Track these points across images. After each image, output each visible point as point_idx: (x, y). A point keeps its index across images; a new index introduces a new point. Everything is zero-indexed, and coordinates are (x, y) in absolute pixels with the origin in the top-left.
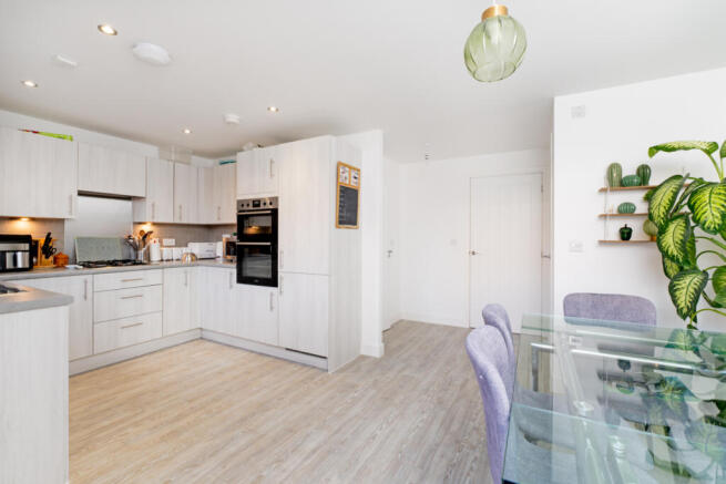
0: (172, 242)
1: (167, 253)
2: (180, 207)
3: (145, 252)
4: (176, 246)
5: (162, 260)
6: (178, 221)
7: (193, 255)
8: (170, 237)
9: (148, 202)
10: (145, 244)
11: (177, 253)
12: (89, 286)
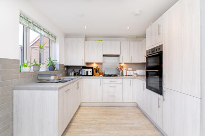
0: (131, 69)
1: (128, 73)
2: (131, 57)
3: (121, 73)
4: (132, 71)
5: (127, 75)
6: (131, 62)
7: (136, 74)
8: (130, 68)
9: (121, 56)
10: (121, 70)
11: (132, 73)
12: (102, 82)
